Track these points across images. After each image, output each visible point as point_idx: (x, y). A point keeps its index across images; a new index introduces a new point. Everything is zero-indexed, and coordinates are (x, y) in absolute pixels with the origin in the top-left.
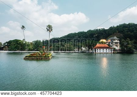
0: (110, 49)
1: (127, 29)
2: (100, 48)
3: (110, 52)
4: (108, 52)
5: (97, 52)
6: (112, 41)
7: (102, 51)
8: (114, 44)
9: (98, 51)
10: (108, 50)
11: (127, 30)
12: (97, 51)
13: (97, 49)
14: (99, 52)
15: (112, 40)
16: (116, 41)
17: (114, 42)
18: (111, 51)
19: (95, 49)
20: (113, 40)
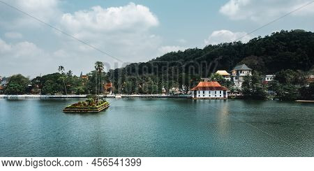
0: (222, 92)
1: (285, 44)
2: (204, 89)
3: (222, 96)
4: (218, 96)
5: (198, 97)
6: (238, 74)
7: (207, 94)
9: (200, 95)
10: (218, 92)
12: (198, 95)
13: (197, 92)
14: (202, 97)
18: (224, 94)
19: (195, 91)
20: (239, 72)
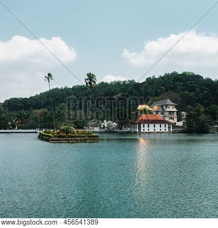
1: (182, 84)
4: (163, 130)
5: (142, 131)
6: (163, 109)
8: (167, 114)
11: (182, 86)
12: (142, 128)
14: (146, 131)
15: (162, 106)
16: (171, 109)
17: (167, 110)
20: (164, 107)
